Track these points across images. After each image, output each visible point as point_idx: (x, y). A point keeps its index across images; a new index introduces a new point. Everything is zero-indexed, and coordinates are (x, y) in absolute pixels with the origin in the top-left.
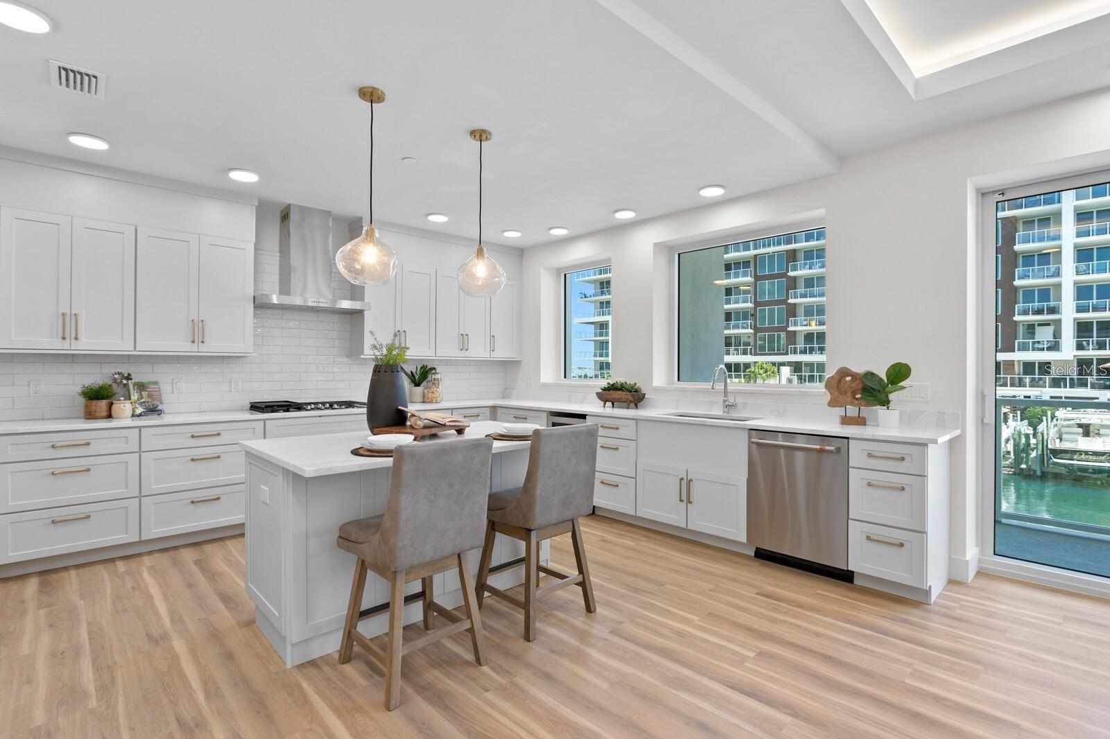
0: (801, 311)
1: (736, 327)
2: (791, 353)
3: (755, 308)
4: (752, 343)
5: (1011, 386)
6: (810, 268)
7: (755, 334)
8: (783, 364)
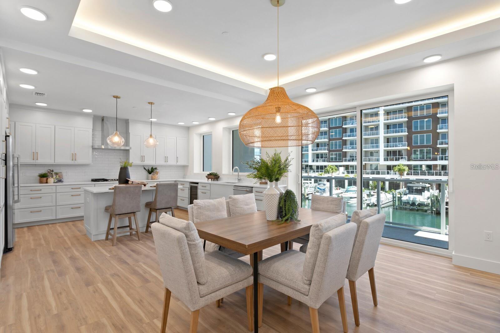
0: (348, 143)
1: (321, 149)
2: (344, 161)
3: (329, 141)
4: (328, 157)
5: (435, 175)
6: (352, 124)
7: (329, 153)
8: (341, 166)
